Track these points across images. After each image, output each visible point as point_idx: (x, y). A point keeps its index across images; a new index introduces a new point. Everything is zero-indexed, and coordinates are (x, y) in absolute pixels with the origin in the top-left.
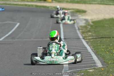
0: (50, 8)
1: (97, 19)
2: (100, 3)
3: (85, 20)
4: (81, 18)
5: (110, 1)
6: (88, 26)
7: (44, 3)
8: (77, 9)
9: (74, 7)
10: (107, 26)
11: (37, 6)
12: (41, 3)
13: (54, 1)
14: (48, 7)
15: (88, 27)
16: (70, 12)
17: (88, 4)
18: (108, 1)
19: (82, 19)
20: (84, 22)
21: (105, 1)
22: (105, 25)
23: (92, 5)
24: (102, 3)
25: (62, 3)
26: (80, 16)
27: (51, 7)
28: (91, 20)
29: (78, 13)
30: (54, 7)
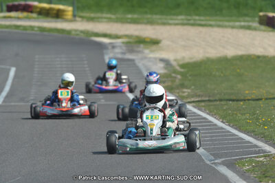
0: (73, 33)
1: (191, 58)
2: (185, 22)
3: (162, 60)
4: (152, 55)
5: (208, 18)
6: (173, 75)
7: (56, 22)
8: (137, 37)
9: (127, 33)
10: (217, 74)
11: (42, 29)
12: (49, 22)
13: (77, 19)
14: (69, 32)
15: (175, 77)
16: (123, 43)
17: (158, 24)
18: (202, 18)
19: (155, 58)
20: (162, 65)
21: (197, 18)
22: (214, 73)
23: (168, 27)
24: (192, 22)
25: (99, 22)
26: (147, 51)
27: (76, 31)
28: (175, 60)
29: (142, 46)
30: (82, 32)
